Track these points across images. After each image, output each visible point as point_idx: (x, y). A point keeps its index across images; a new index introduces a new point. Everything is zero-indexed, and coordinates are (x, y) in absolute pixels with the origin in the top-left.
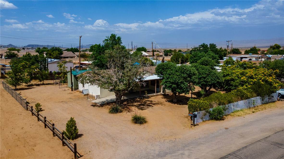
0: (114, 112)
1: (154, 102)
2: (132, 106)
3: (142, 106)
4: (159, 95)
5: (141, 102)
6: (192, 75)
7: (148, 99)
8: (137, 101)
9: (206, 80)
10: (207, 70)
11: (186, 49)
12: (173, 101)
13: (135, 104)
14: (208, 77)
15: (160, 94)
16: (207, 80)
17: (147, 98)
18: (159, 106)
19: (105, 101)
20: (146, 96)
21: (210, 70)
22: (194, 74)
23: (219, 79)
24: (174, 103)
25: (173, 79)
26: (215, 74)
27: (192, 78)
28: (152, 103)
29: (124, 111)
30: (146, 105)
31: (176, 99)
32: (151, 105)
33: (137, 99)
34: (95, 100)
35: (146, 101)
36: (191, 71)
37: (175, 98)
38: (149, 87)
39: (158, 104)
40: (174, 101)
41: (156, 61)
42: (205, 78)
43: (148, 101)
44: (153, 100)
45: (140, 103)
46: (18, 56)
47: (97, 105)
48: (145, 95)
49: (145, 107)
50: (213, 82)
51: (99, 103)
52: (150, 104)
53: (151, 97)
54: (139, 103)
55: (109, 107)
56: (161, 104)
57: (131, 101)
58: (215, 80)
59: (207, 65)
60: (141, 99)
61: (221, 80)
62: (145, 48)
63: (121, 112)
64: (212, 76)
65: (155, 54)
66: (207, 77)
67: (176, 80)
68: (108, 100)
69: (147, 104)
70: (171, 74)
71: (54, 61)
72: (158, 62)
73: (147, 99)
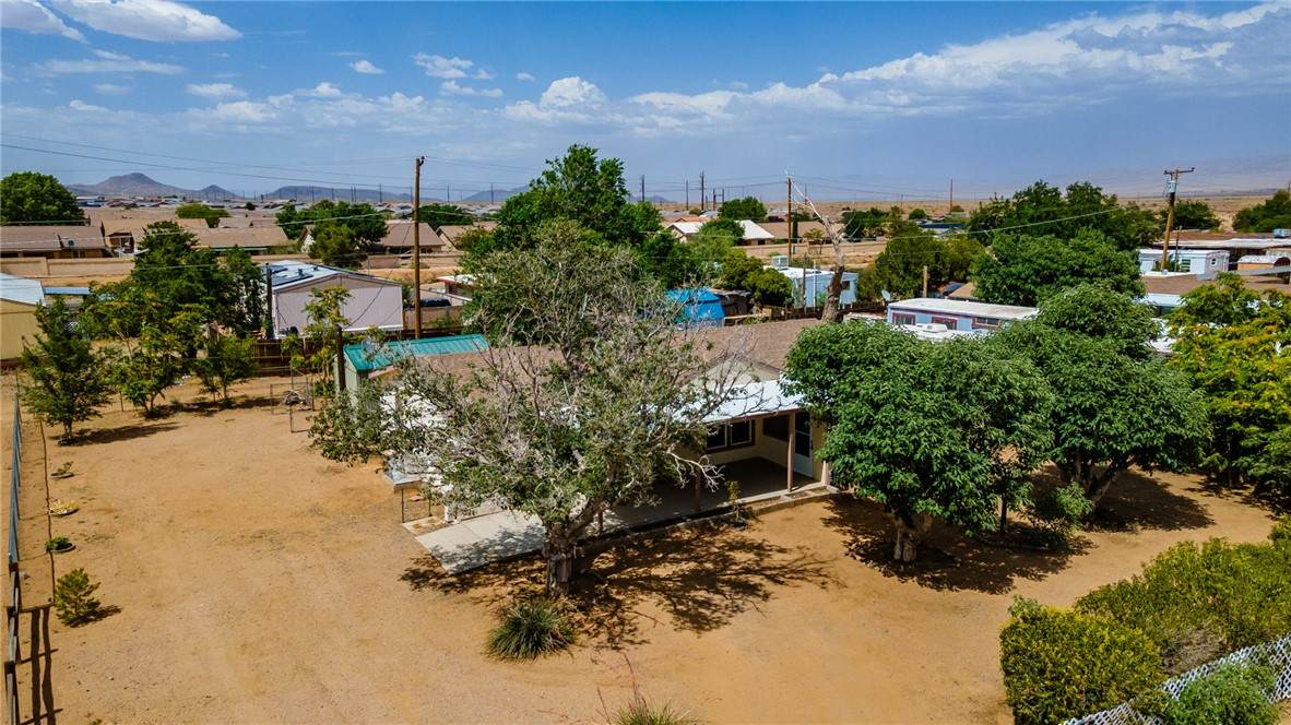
0: (518, 648)
1: (777, 559)
2: (643, 588)
3: (701, 595)
4: (810, 500)
5: (695, 559)
6: (1016, 411)
7: (746, 534)
8: (679, 546)
9: (1098, 425)
10: (1105, 366)
11: (946, 201)
12: (893, 553)
13: (661, 571)
14: (1110, 410)
15: (813, 494)
16: (1105, 426)
17: (737, 525)
18: (808, 590)
19: (492, 543)
20: (729, 508)
21: (1118, 365)
22: (1029, 404)
23: (1181, 423)
24: (901, 575)
25: (894, 433)
26: (1156, 391)
27: (1015, 429)
28: (766, 562)
29: (583, 637)
30: (728, 582)
31: (907, 547)
32: (755, 579)
33: (679, 529)
34: (441, 526)
35: (732, 547)
36: (1010, 386)
37: (905, 535)
38: (753, 443)
39: (797, 573)
40: (897, 557)
41: (805, 273)
42: (1089, 413)
43: (743, 546)
44: (774, 540)
45: (692, 565)
46: (193, 243)
47: (437, 570)
48: (726, 504)
49: (717, 598)
50: (1139, 440)
51: (451, 560)
52: (756, 572)
53: (761, 517)
54: (687, 560)
55: (504, 590)
56: (818, 572)
57: (641, 546)
58: (1152, 427)
59: (1099, 332)
60: (704, 528)
61: (1192, 429)
62: (761, 205)
63: (563, 642)
64: (1137, 403)
65: (801, 233)
66: (1102, 407)
67: (917, 443)
68: (511, 535)
69: (737, 574)
70: (886, 401)
71: (311, 276)
72: (811, 279)
73: (735, 534)
